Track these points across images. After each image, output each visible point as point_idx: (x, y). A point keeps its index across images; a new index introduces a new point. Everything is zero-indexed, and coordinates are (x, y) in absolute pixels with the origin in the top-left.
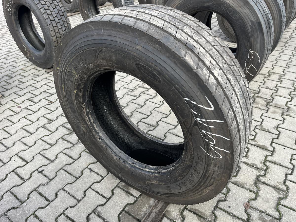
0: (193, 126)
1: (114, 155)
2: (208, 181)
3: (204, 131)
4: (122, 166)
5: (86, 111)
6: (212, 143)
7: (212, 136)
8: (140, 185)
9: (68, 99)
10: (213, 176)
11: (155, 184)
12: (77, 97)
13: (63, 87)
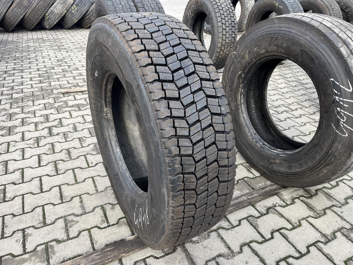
0: (331, 104)
1: (249, 134)
2: (329, 159)
3: (338, 109)
4: (253, 144)
5: (241, 92)
6: (342, 120)
7: (344, 114)
8: (264, 163)
9: (232, 79)
10: (335, 154)
11: (278, 163)
12: (240, 77)
13: (232, 68)
